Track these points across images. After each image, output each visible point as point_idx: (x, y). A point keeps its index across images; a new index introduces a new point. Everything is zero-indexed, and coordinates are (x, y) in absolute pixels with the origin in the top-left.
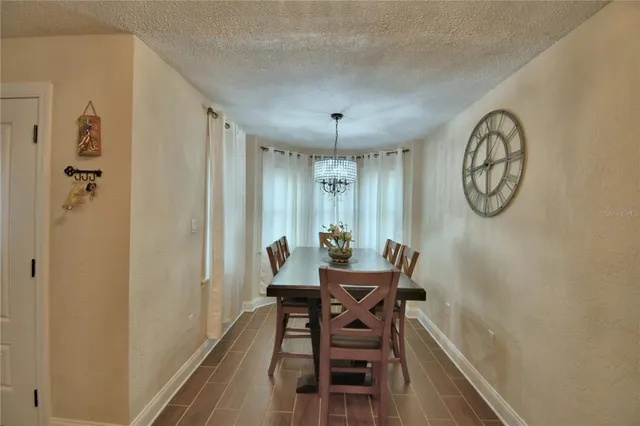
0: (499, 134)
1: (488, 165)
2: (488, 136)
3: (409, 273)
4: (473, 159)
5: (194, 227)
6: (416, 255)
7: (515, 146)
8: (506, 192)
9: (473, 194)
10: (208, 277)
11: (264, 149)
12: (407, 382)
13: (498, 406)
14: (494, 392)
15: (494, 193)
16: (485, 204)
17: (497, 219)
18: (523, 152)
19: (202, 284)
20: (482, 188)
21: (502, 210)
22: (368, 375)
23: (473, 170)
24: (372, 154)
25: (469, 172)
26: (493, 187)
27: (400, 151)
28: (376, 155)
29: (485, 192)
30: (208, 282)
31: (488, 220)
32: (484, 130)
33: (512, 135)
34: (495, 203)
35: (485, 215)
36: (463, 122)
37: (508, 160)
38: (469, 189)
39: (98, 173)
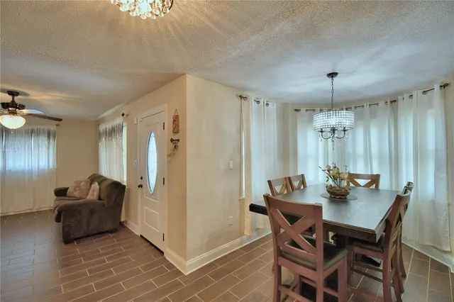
5: (231, 166)
10: (244, 196)
11: (297, 110)
19: (240, 200)
24: (406, 96)
27: (437, 87)
30: (244, 199)
39: (178, 140)
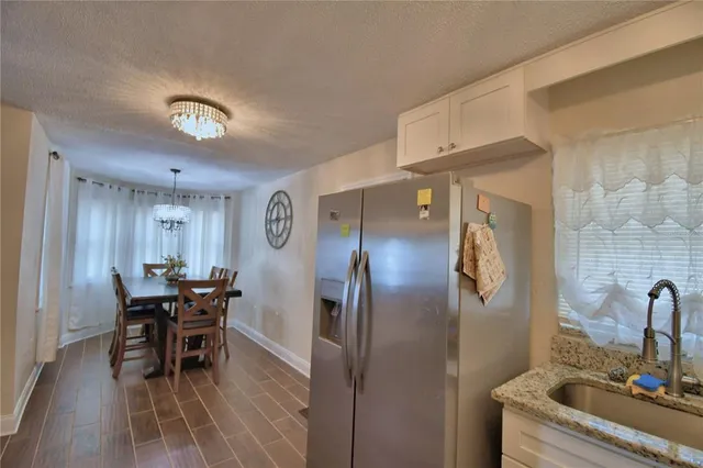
0: (282, 204)
1: (278, 220)
2: (277, 203)
3: (232, 285)
4: (271, 215)
6: (236, 273)
7: (288, 212)
8: (285, 236)
9: (270, 236)
10: (41, 306)
11: (81, 180)
12: (227, 357)
15: (280, 236)
16: (277, 241)
18: (291, 216)
19: (36, 312)
20: (275, 232)
21: (283, 245)
22: (202, 357)
23: (271, 221)
24: (197, 196)
25: (268, 222)
26: (279, 232)
28: (201, 197)
29: (276, 235)
30: (41, 310)
31: (277, 251)
32: (276, 199)
33: (287, 206)
34: (280, 242)
35: (276, 248)
36: (266, 189)
37: (285, 219)
38: (269, 231)
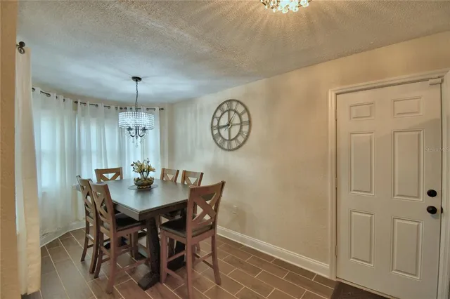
0: (235, 112)
1: (229, 125)
2: (228, 111)
4: (219, 121)
7: (245, 118)
8: (241, 139)
9: (219, 140)
13: (242, 239)
14: (238, 234)
15: (234, 139)
16: (228, 145)
17: (235, 152)
18: (250, 122)
20: (226, 137)
21: (239, 147)
23: (219, 128)
25: (216, 128)
26: (232, 137)
27: (157, 109)
29: (227, 139)
31: (230, 152)
32: (225, 107)
33: (243, 113)
34: (234, 145)
35: (229, 150)
36: (211, 101)
37: (241, 124)
38: (216, 136)
